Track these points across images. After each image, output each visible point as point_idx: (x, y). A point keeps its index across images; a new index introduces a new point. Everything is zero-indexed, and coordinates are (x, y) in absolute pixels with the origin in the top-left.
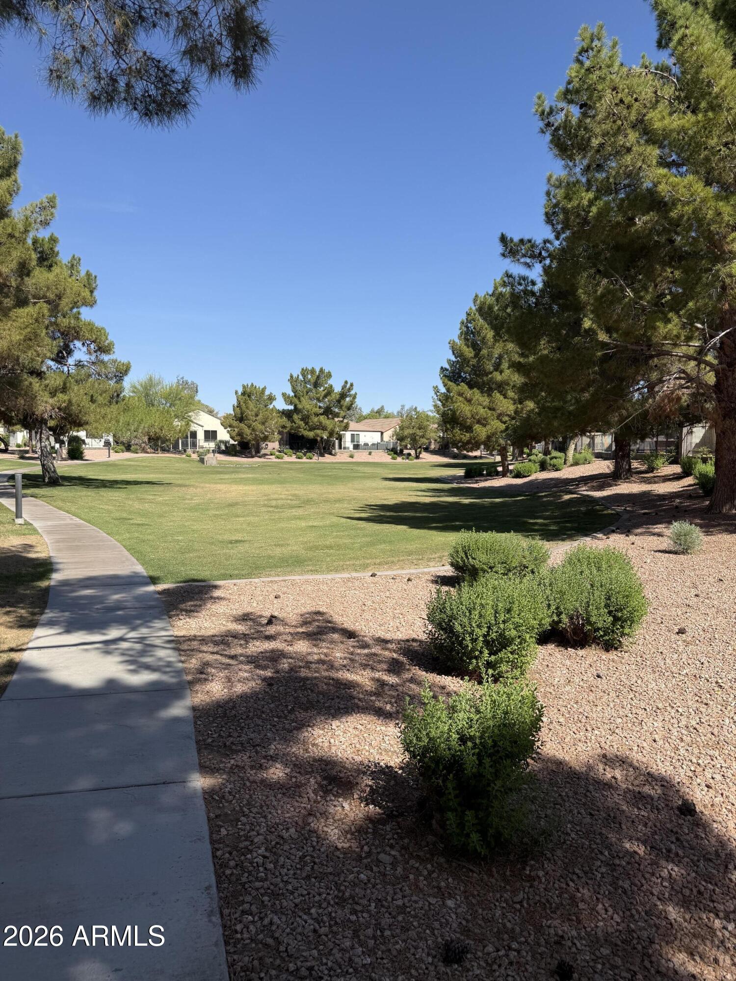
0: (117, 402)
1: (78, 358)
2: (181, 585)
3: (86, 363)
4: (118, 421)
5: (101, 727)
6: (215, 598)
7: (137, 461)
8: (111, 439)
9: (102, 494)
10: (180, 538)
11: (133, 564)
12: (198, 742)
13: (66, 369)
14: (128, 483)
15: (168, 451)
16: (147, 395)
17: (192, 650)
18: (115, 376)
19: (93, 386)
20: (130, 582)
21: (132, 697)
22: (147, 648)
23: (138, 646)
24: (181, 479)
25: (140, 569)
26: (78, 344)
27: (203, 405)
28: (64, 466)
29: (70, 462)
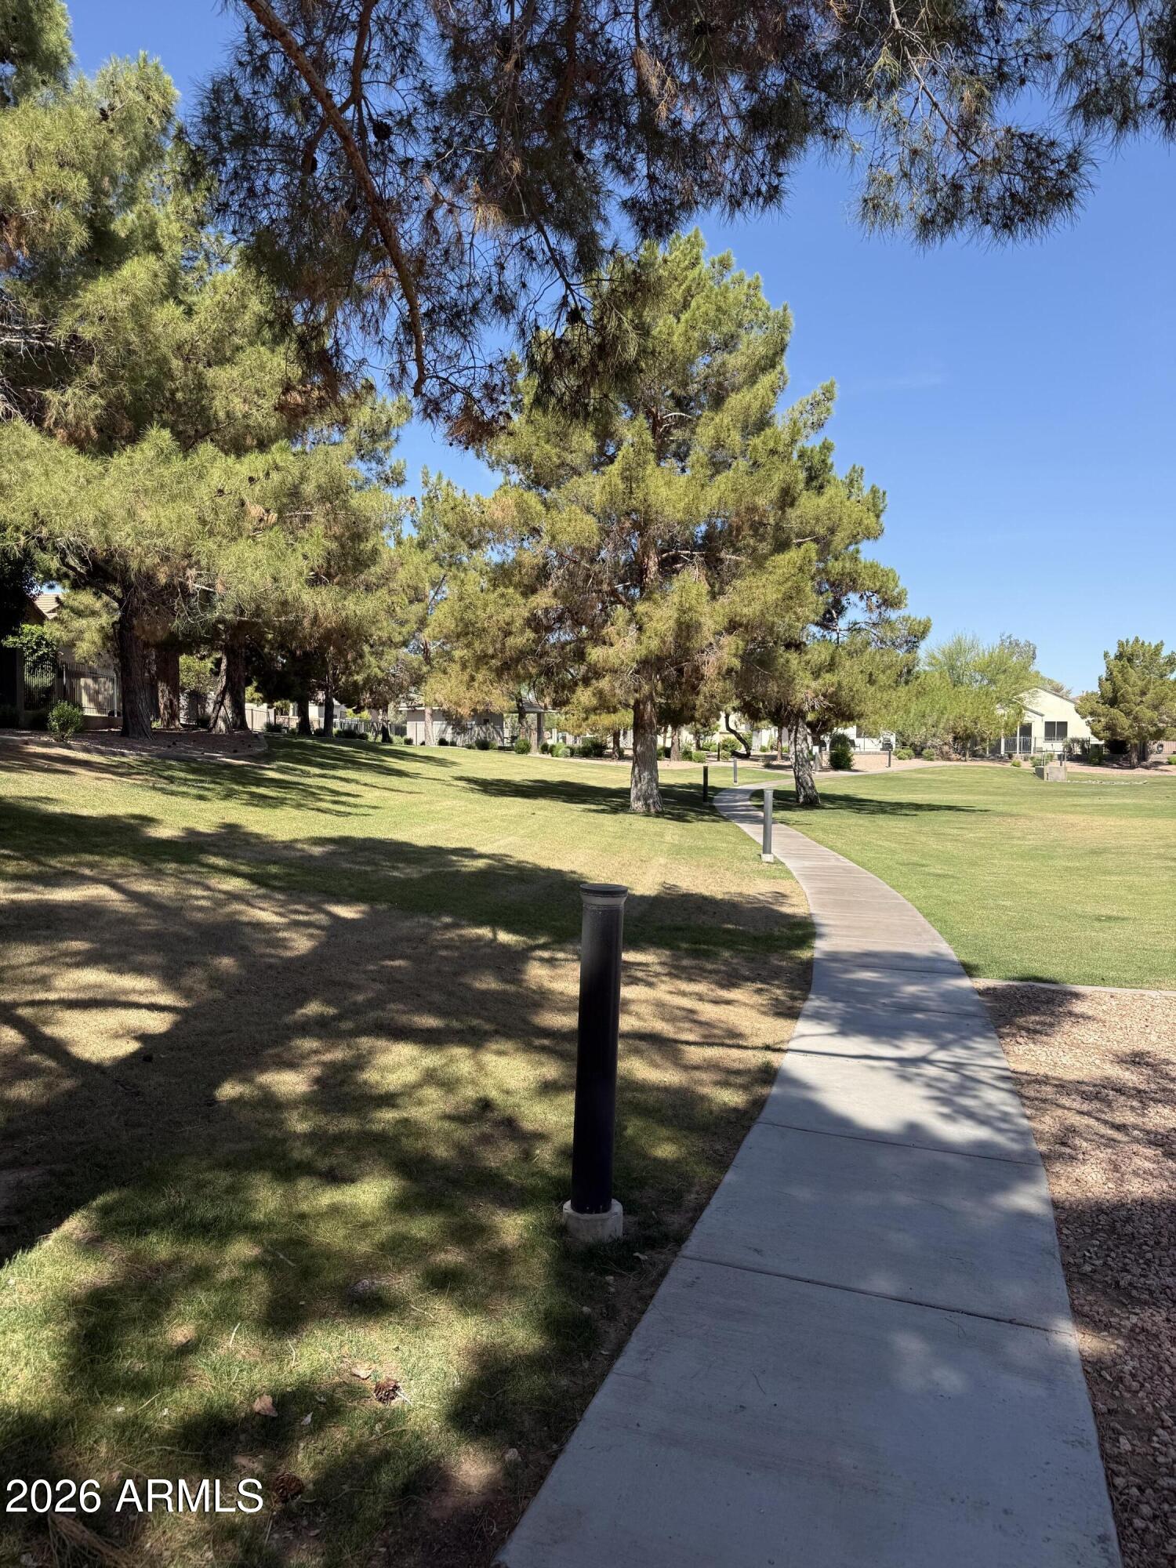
0: (907, 683)
1: (852, 619)
2: (1015, 983)
3: (863, 626)
4: (907, 712)
5: (902, 1199)
6: (1077, 1016)
7: (933, 773)
8: (893, 739)
9: (881, 823)
10: (1008, 903)
11: (934, 940)
12: (1066, 1266)
13: (834, 636)
14: (918, 807)
15: (982, 757)
16: (952, 668)
17: (1044, 1101)
18: (907, 642)
19: (873, 659)
20: (929, 968)
21: (951, 1159)
22: (968, 1084)
23: (952, 1077)
24: (1005, 803)
25: (945, 948)
26: (853, 597)
27: (1042, 678)
28: (826, 781)
29: (833, 773)
